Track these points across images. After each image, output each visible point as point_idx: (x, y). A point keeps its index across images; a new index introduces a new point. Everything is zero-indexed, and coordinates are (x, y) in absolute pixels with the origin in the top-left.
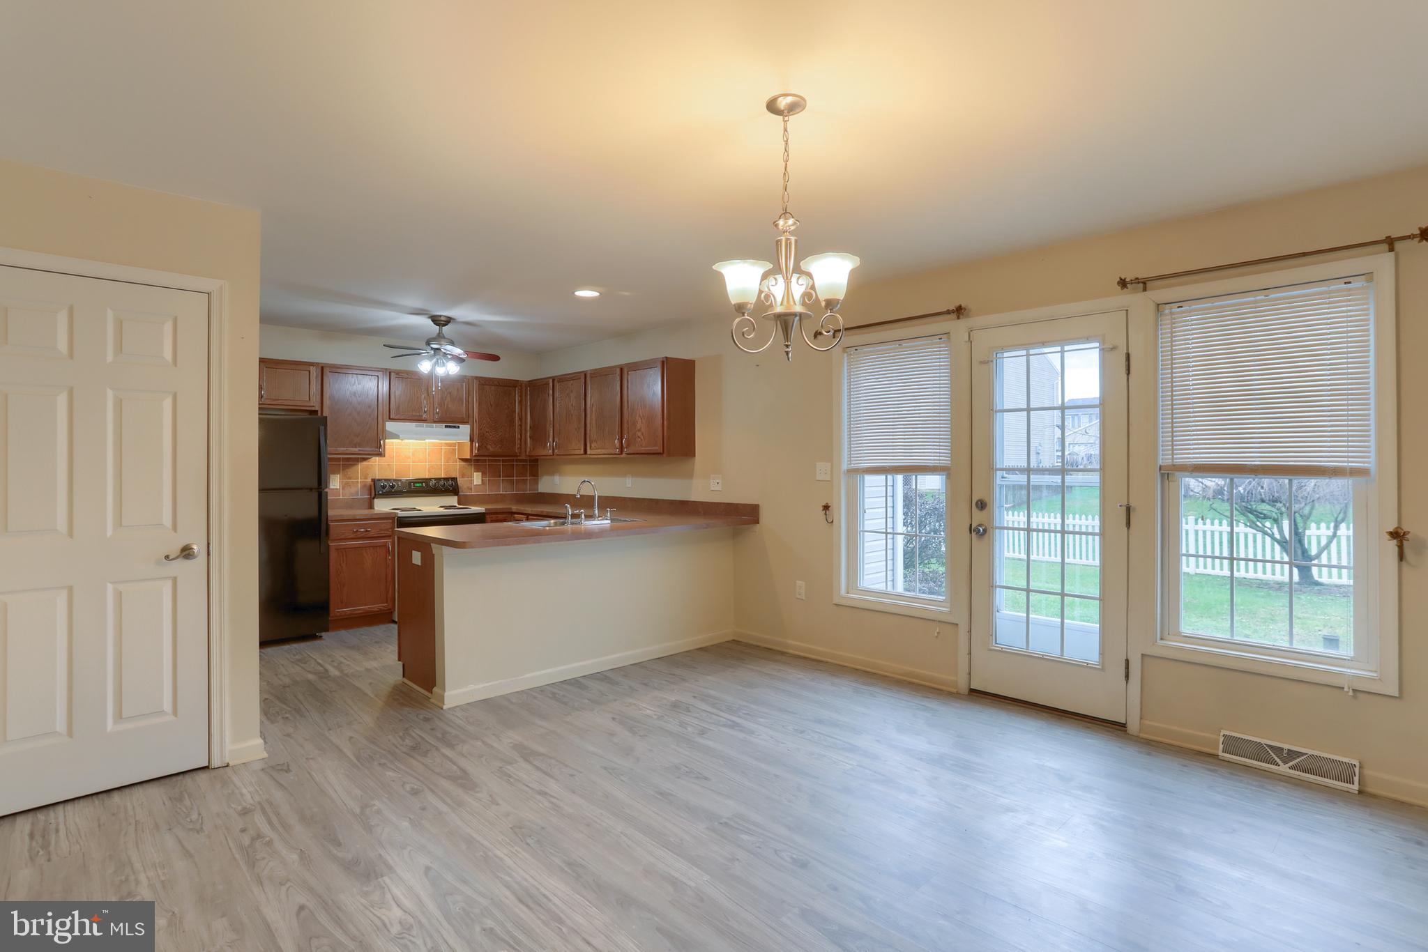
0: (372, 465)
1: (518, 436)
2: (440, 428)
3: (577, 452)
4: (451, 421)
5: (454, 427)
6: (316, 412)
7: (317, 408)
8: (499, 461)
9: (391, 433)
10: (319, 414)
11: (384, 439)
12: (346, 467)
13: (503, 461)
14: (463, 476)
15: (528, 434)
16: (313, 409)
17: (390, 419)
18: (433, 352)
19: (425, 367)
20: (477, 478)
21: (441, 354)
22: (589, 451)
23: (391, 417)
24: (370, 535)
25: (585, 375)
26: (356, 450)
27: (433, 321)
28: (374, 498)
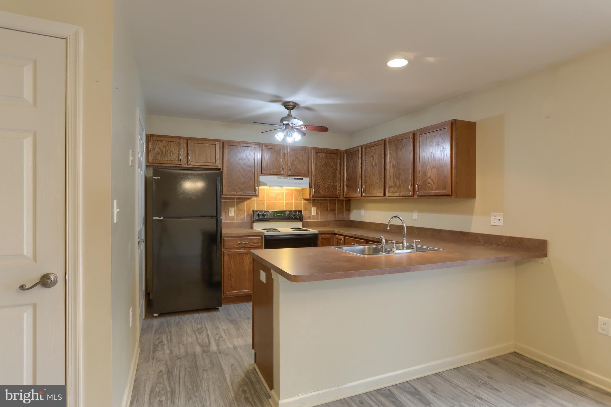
0: (253, 202)
1: (338, 185)
2: (292, 180)
3: (379, 195)
4: (298, 175)
5: (300, 179)
6: (220, 169)
7: (220, 167)
8: (327, 200)
9: (264, 183)
10: (221, 170)
11: (259, 186)
12: (238, 203)
13: (330, 200)
14: (305, 209)
15: (345, 184)
16: (218, 168)
17: (262, 174)
18: (285, 128)
19: (279, 136)
20: (314, 211)
21: (290, 128)
22: (387, 194)
23: (263, 173)
24: (248, 246)
25: (385, 141)
26: (241, 193)
27: (285, 106)
28: (253, 222)
